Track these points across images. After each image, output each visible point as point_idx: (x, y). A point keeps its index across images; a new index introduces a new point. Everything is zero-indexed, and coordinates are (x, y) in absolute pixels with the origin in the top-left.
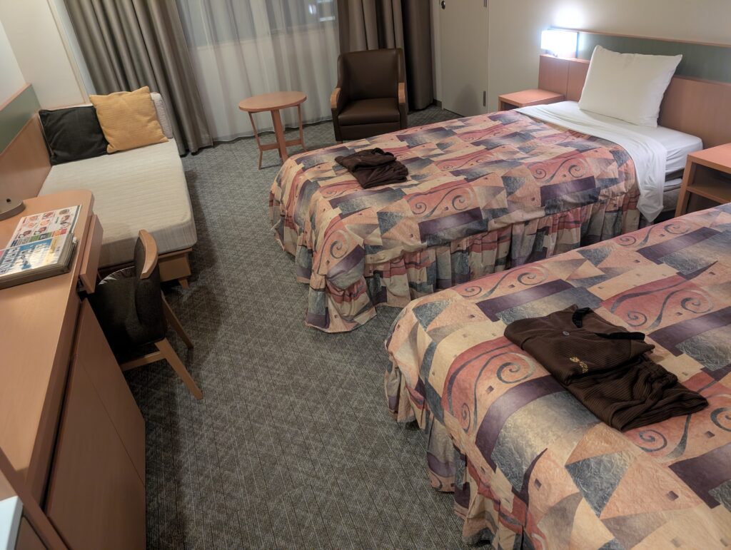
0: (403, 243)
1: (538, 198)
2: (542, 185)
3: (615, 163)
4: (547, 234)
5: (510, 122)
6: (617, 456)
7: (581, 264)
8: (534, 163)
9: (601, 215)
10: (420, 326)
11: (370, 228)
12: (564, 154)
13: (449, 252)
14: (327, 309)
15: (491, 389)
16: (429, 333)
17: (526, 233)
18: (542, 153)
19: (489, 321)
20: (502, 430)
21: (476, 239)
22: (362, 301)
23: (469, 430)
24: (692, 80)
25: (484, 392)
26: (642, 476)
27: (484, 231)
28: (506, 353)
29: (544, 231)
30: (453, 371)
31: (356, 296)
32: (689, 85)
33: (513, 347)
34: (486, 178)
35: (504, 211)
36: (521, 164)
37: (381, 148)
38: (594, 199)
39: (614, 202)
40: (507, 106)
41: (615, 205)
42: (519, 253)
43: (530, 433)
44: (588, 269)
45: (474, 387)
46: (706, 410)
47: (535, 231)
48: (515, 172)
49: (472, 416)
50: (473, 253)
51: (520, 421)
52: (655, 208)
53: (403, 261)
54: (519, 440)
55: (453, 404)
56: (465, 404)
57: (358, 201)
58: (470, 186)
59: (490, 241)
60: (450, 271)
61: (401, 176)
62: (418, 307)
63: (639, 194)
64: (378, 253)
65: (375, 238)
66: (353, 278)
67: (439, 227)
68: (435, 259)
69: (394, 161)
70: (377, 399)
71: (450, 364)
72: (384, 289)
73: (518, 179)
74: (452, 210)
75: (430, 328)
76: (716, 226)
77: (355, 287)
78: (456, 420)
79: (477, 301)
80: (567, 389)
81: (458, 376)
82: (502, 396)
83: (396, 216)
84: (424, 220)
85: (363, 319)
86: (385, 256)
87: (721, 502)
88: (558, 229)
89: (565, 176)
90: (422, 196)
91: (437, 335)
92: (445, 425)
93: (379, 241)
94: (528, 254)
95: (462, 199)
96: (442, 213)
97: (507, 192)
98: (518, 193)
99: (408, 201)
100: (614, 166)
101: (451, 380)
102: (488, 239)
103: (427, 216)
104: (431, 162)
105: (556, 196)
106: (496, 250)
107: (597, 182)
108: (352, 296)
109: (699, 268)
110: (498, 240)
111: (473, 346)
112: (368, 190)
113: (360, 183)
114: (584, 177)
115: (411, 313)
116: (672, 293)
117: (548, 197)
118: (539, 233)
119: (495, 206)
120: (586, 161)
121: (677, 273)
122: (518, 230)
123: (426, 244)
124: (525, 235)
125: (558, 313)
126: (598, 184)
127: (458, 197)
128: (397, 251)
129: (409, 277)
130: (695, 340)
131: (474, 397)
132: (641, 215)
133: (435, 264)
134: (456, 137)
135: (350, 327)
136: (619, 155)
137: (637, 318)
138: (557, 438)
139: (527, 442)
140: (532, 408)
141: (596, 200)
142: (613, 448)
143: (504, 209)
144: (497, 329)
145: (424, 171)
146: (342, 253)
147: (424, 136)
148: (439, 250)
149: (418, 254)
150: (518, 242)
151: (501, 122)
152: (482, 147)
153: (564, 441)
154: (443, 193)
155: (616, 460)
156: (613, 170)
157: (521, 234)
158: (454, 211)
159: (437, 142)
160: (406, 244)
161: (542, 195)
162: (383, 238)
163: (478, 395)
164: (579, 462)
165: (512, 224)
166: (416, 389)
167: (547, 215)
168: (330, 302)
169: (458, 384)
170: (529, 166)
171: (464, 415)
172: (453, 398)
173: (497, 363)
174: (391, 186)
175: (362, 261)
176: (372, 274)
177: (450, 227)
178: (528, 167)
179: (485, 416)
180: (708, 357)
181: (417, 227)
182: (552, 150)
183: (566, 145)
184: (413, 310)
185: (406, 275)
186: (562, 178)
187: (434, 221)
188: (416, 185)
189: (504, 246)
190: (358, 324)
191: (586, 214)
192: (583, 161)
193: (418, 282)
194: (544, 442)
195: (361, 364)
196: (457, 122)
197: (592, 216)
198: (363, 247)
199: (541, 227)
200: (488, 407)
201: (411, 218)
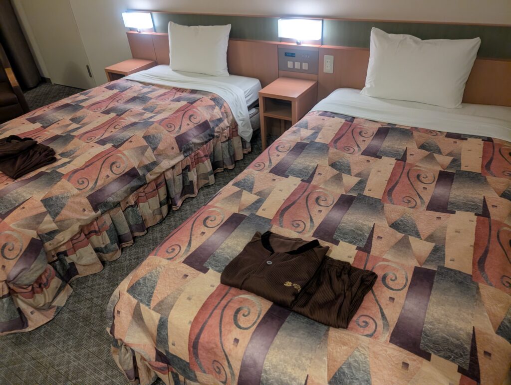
0: (78, 220)
1: (176, 146)
2: (175, 135)
3: (217, 107)
4: (189, 170)
5: (124, 89)
6: (357, 353)
7: (241, 195)
8: (163, 120)
9: (220, 146)
10: (142, 306)
11: (39, 218)
12: (181, 108)
13: (121, 211)
14: (19, 310)
15: (236, 341)
16: (154, 309)
17: (175, 175)
18: (164, 110)
19: (201, 274)
20: (263, 374)
21: (140, 192)
22: (55, 286)
23: (227, 382)
24: (241, 40)
25: (232, 346)
26: (380, 361)
27: (145, 184)
28: (231, 299)
29: (187, 169)
30: (193, 337)
31: (47, 285)
32: (240, 44)
33: (233, 291)
34: (131, 141)
35: (155, 164)
36: (153, 123)
37: (15, 134)
38: (212, 136)
39: (224, 135)
40: (115, 76)
41: (225, 137)
42: (175, 191)
43: (288, 367)
44: (248, 198)
45: (220, 345)
46: (378, 279)
47: (181, 171)
48: (151, 131)
49: (227, 370)
50: (141, 205)
51: (274, 360)
52: (248, 132)
53: (82, 234)
54: (281, 378)
55: (203, 364)
56: (215, 361)
57: (15, 195)
58: (120, 151)
59: (151, 190)
60: (127, 226)
61: (50, 157)
62: (132, 287)
63: (237, 125)
64: (56, 237)
65: (48, 224)
66: (37, 270)
67: (106, 195)
68: (111, 221)
69: (35, 144)
70: (109, 373)
71: (188, 332)
72: (72, 264)
73: (156, 135)
74: (112, 176)
75: (153, 304)
76: (304, 140)
77: (43, 277)
78: (210, 376)
79: (183, 259)
80: (293, 311)
81: (201, 340)
82: (249, 343)
83: (62, 198)
84: (90, 193)
85: (61, 300)
86: (63, 237)
87: (430, 352)
88: (196, 164)
89: (188, 124)
90: (80, 172)
91: (164, 308)
92: (198, 382)
93: (53, 226)
94: (181, 190)
95: (117, 164)
96: (105, 181)
97: (152, 148)
98: (161, 147)
99: (68, 181)
100: (217, 109)
101: (194, 346)
102: (149, 189)
103: (92, 189)
104: (73, 137)
105: (187, 141)
106: (157, 196)
107: (210, 124)
108: (42, 286)
109: (311, 172)
110: (157, 187)
111: (201, 306)
112: (19, 180)
113: (7, 175)
114: (201, 122)
115: (127, 296)
116: (307, 197)
117: (182, 142)
118: (184, 172)
119: (147, 162)
120: (198, 109)
121: (301, 181)
122: (169, 175)
123: (99, 212)
124: (175, 177)
125: (249, 244)
126: (212, 125)
127: (114, 163)
128: (76, 228)
129: (93, 245)
130: (341, 228)
131: (223, 353)
132: (242, 138)
133: (112, 226)
134: (84, 110)
135: (51, 314)
136: (217, 100)
137: (299, 225)
138: (311, 361)
139: (290, 376)
140: (278, 343)
141: (213, 136)
142: (351, 348)
143: (154, 162)
144: (212, 279)
145: (70, 147)
146: (16, 252)
147: (54, 114)
148: (112, 212)
149: (95, 223)
150: (172, 184)
151: (118, 90)
152: (113, 115)
153: (316, 361)
154: (99, 163)
155: (358, 358)
156: (217, 113)
157: (172, 178)
158: (114, 177)
159: (70, 117)
160: (81, 219)
161: (177, 143)
162: (56, 222)
163: (227, 351)
164: (336, 374)
165: (164, 172)
166: (157, 360)
167: (185, 157)
168: (20, 302)
169: (203, 347)
170: (160, 122)
171: (217, 370)
172: (202, 360)
173: (229, 314)
174: (43, 169)
175: (42, 251)
176: (56, 258)
177: (116, 191)
178: (160, 124)
179: (241, 367)
180: (355, 238)
181: (87, 201)
182: (171, 106)
183: (178, 100)
184: (128, 291)
185: (90, 246)
186: (187, 127)
187: (100, 190)
188: (69, 162)
189: (162, 191)
190: (58, 307)
191: (210, 148)
192: (197, 111)
193: (103, 246)
194: (302, 370)
195: (78, 346)
196: (79, 97)
197: (214, 148)
198: (39, 238)
199: (184, 167)
200: (241, 359)
201: (77, 195)
